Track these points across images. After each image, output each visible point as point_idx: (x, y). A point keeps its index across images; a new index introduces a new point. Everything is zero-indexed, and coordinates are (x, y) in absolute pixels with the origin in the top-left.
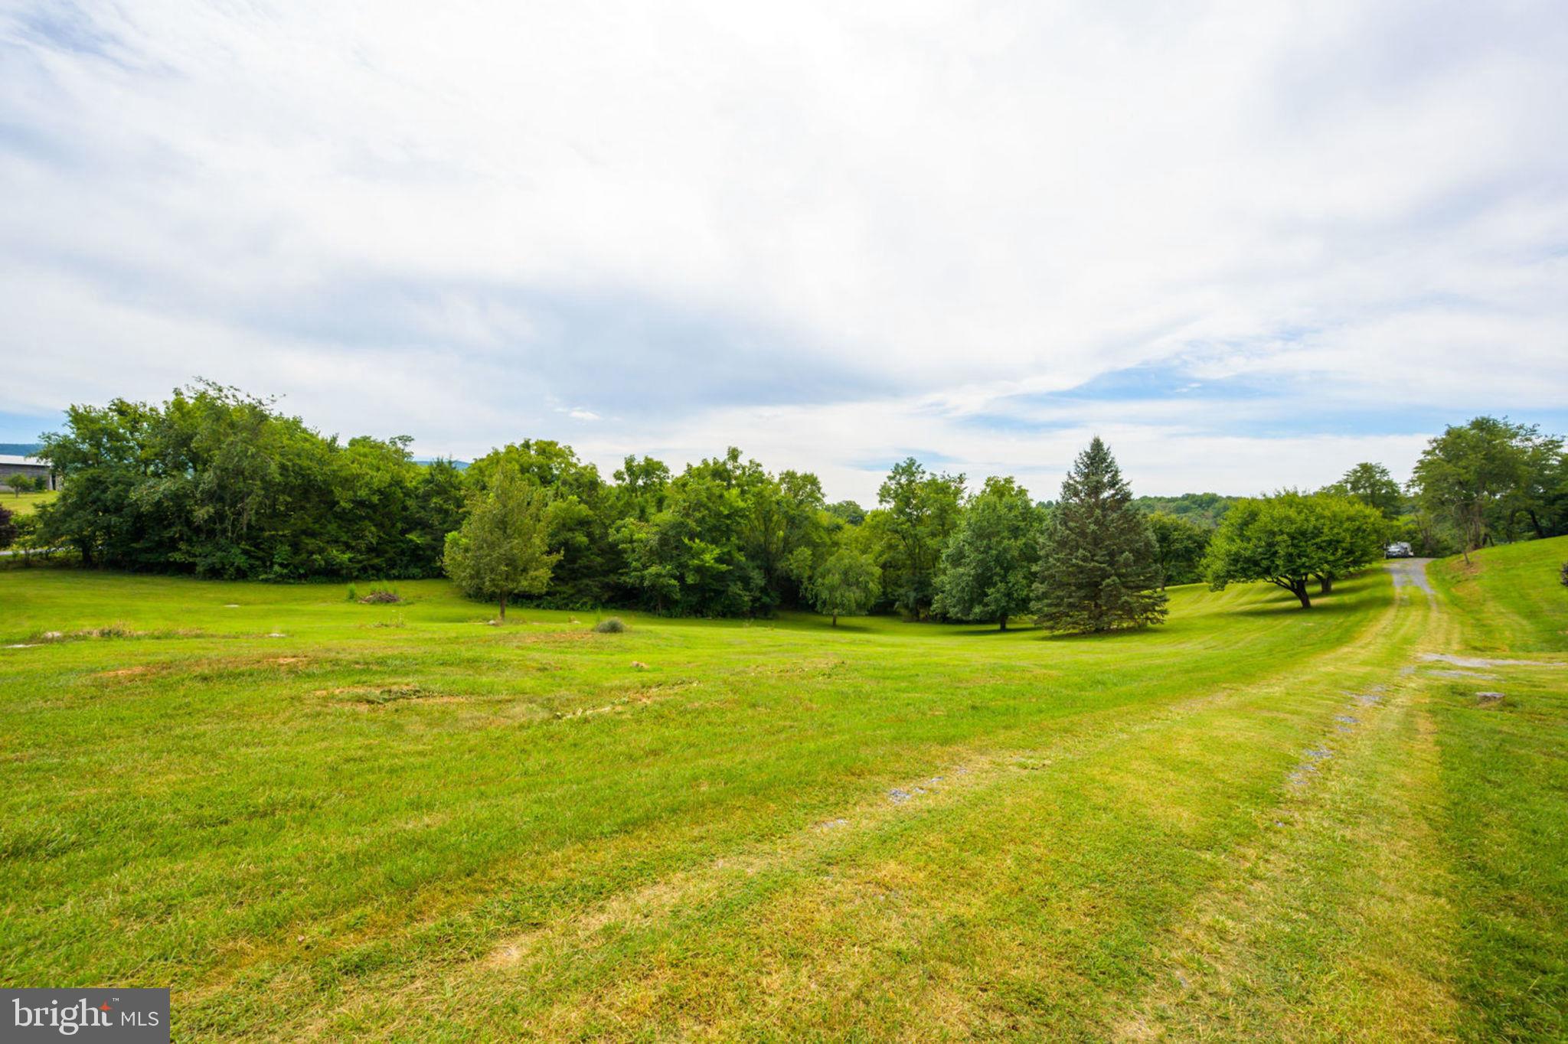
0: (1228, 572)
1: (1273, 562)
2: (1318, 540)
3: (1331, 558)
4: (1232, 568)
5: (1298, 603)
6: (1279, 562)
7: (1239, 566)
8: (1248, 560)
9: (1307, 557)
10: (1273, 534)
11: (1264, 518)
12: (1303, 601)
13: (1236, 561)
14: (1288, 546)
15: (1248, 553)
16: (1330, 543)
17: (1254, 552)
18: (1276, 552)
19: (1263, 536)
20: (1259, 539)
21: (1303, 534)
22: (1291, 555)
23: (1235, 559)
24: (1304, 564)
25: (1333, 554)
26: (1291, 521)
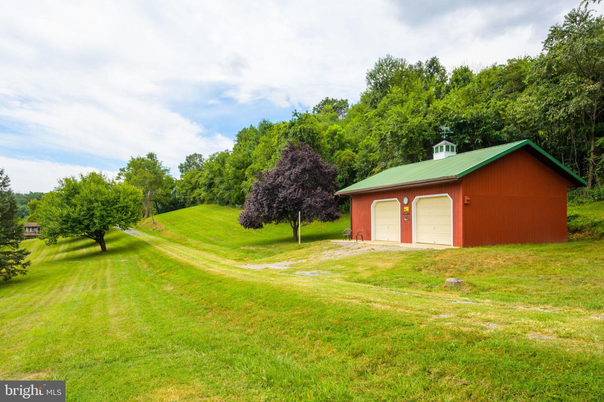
0: (62, 229)
1: (91, 221)
2: (116, 206)
3: (124, 217)
4: (64, 226)
5: (98, 248)
6: (96, 221)
7: (69, 225)
8: (75, 220)
9: (112, 217)
10: (91, 202)
11: (85, 192)
12: (102, 247)
13: (66, 222)
14: (101, 210)
15: (75, 215)
16: (123, 208)
17: (79, 214)
18: (93, 214)
19: (85, 203)
20: (82, 206)
21: (108, 202)
22: (102, 216)
23: (66, 220)
24: (110, 221)
25: (125, 215)
26: (102, 194)
